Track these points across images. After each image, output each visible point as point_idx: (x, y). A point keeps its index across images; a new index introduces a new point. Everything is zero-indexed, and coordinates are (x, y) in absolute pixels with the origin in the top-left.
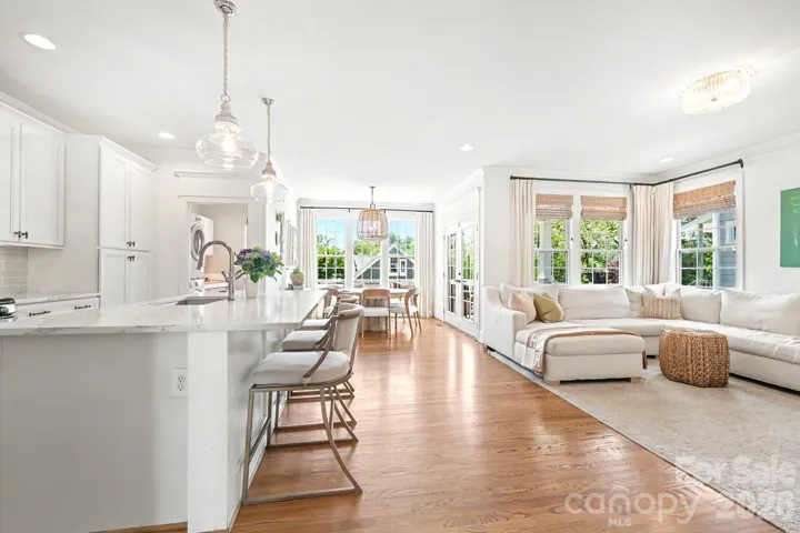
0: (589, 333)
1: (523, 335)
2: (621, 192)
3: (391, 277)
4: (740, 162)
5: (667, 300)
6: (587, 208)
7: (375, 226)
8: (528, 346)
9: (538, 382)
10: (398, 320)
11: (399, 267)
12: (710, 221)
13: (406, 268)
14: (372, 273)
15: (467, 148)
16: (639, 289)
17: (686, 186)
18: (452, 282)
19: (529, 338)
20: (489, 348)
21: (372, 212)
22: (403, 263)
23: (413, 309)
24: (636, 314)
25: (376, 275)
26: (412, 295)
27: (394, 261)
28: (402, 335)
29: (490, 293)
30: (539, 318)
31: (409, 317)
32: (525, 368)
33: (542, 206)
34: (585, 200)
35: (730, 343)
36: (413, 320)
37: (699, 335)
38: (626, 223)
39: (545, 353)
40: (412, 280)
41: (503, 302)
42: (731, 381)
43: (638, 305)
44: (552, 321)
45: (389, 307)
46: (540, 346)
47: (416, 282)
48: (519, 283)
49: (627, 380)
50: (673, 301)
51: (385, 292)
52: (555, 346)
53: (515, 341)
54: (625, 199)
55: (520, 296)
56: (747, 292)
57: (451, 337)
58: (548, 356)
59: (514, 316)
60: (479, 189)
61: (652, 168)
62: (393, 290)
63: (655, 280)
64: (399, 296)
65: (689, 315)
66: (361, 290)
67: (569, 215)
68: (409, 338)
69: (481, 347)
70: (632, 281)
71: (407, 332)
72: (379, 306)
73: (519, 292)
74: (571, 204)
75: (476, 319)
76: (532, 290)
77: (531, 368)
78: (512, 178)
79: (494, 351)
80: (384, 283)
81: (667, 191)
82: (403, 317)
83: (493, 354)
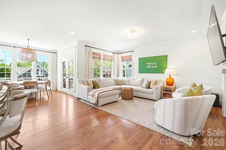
0: (108, 91)
1: (91, 93)
2: (111, 54)
3: (37, 76)
4: (133, 51)
5: (121, 81)
6: (105, 57)
7: (30, 56)
8: (92, 96)
9: (96, 107)
10: (41, 93)
11: (40, 72)
12: (125, 63)
13: (43, 73)
14: (27, 75)
15: (72, 33)
16: (116, 78)
17: (124, 55)
18: (64, 78)
19: (93, 94)
20: (79, 98)
21: (28, 50)
22: (42, 71)
23: (48, 88)
24: (115, 84)
25: (30, 76)
26: (48, 83)
27: (38, 70)
28: (43, 99)
29: (79, 81)
30: (94, 88)
31: (47, 91)
32: (92, 103)
33: (94, 56)
34: (104, 55)
35: (134, 90)
36: (48, 92)
37: (129, 88)
38: (113, 62)
39: (98, 98)
40: (48, 77)
41: (84, 84)
42: (134, 98)
43: (115, 82)
44: (97, 88)
45: (37, 88)
46: (96, 96)
47: (49, 78)
48: (87, 78)
49: (116, 101)
50: (122, 81)
51: (35, 83)
52: (100, 95)
53: (88, 95)
54: (112, 56)
55: (88, 81)
56: (134, 78)
57: (64, 96)
58: (99, 99)
59: (88, 88)
60: (75, 48)
61: (118, 50)
62: (39, 82)
63: (118, 76)
64: (42, 84)
65: (125, 84)
66: (22, 82)
67: (100, 59)
68: (47, 99)
69: (76, 98)
70: (114, 77)
71: (46, 97)
72: (32, 88)
73: (88, 80)
74: (101, 56)
75: (74, 90)
76: (91, 79)
77: (93, 103)
78: (86, 46)
79: (81, 99)
80: (34, 79)
81: (120, 55)
82: (44, 91)
83: (81, 100)
